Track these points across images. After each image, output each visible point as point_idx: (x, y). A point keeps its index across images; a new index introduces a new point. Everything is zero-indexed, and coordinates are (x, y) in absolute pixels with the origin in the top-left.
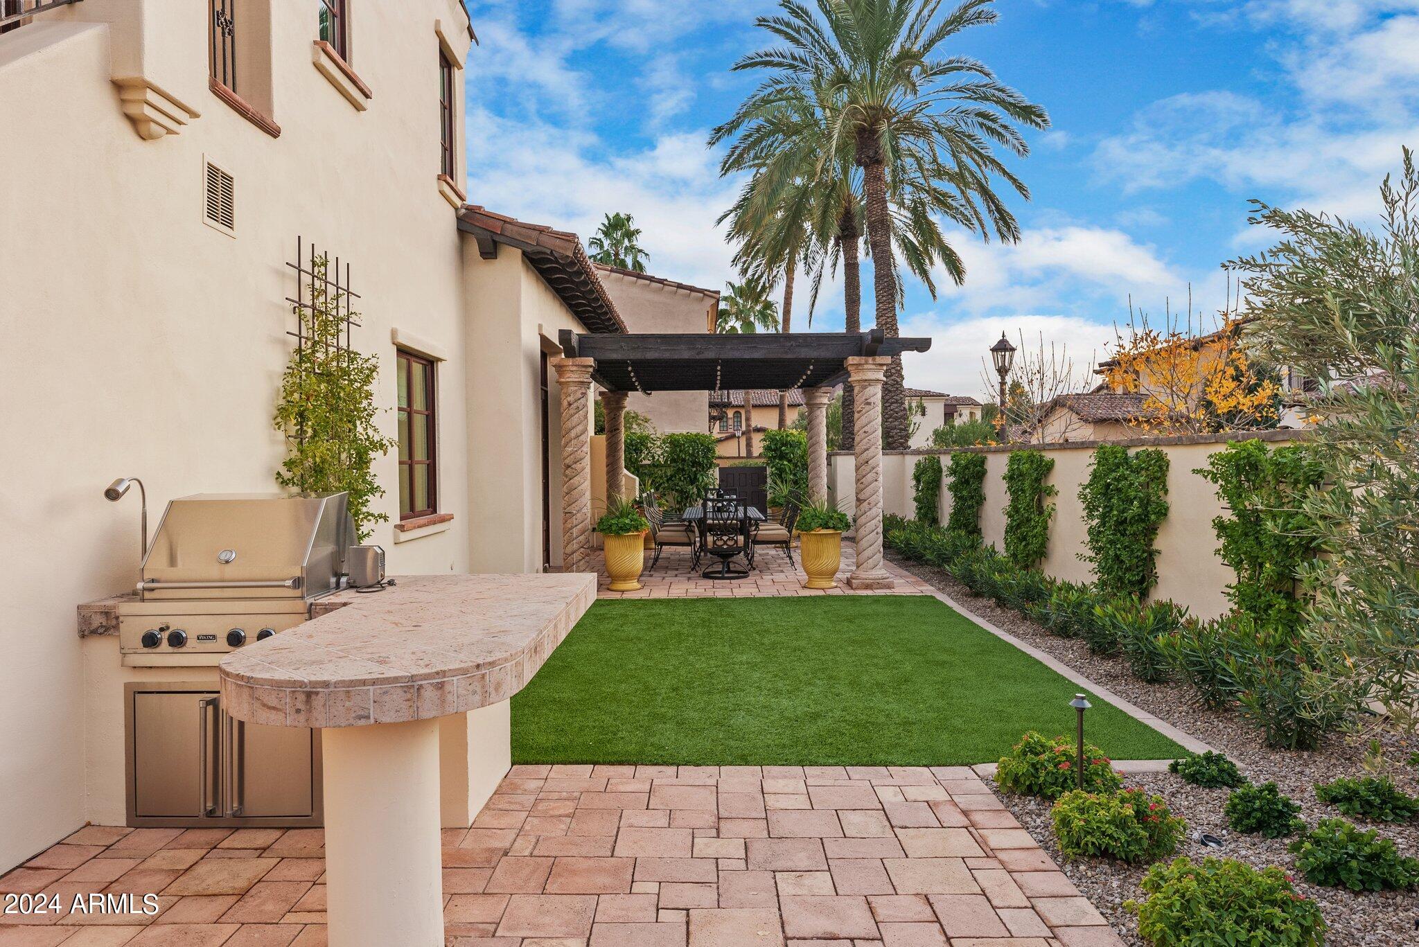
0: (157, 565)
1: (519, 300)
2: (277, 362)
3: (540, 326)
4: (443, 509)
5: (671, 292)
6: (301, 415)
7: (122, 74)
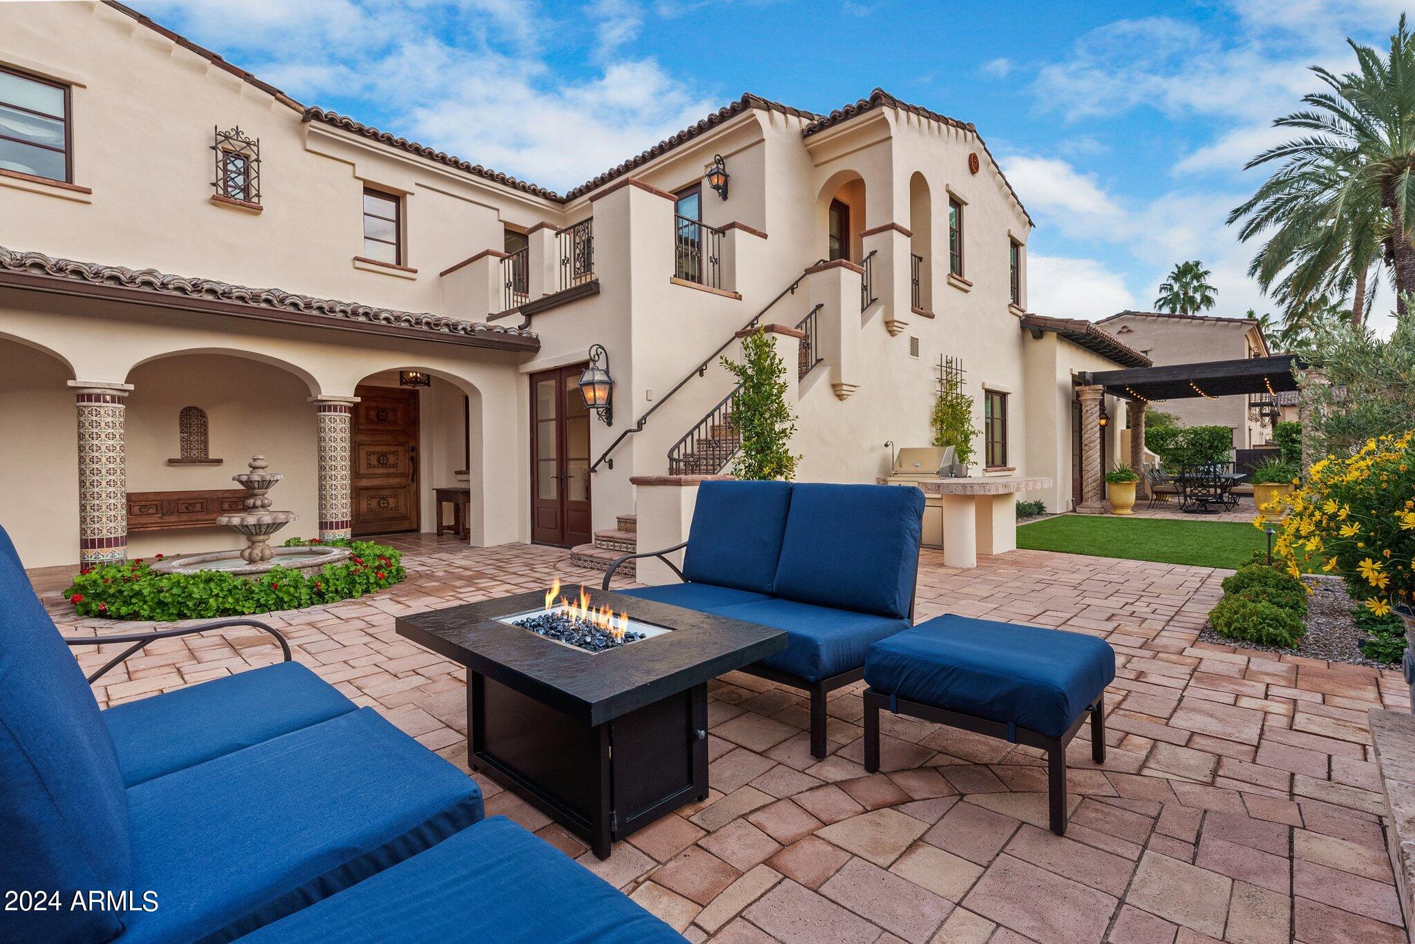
0: (897, 468)
1: (1055, 359)
2: (933, 402)
3: (1071, 370)
4: (1010, 465)
5: (1210, 325)
6: (942, 421)
7: (888, 320)
